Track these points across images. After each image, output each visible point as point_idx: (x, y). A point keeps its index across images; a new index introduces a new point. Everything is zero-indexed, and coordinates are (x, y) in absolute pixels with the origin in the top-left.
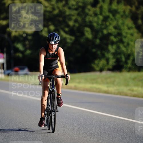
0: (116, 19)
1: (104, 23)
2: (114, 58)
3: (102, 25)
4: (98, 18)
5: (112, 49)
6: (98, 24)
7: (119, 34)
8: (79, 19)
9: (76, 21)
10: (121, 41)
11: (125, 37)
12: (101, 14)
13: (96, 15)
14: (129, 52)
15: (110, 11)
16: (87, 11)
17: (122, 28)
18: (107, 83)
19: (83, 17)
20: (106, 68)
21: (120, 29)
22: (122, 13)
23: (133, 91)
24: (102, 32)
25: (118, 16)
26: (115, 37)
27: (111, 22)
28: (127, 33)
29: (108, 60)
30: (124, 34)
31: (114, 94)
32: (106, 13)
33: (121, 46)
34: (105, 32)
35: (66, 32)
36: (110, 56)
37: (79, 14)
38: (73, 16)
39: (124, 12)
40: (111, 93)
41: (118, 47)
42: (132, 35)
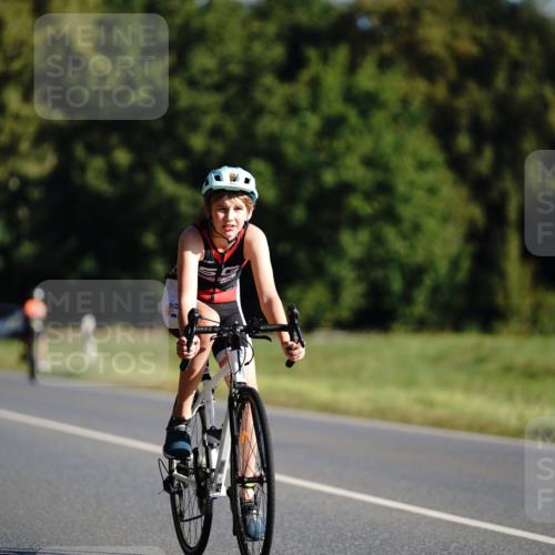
0: (370, 130)
1: (326, 143)
2: (360, 279)
3: (317, 149)
4: (303, 125)
5: (354, 243)
6: (300, 146)
7: (384, 188)
8: (230, 126)
9: (216, 133)
10: (390, 216)
11: (406, 200)
12: (314, 107)
13: (293, 110)
14: (419, 257)
15: (350, 96)
16: (259, 96)
17: (394, 162)
18: (333, 375)
19: (244, 116)
20: (329, 316)
21: (386, 169)
22: (395, 108)
23: (430, 404)
24: (317, 179)
25: (379, 118)
26: (368, 197)
27: (352, 139)
28: (412, 184)
29: (335, 287)
30: (401, 188)
31: (360, 414)
32: (334, 104)
33: (390, 233)
34: (329, 178)
35: (176, 176)
36: (345, 272)
37: (227, 108)
38: (205, 113)
39: (405, 102)
40: (346, 412)
41: (378, 239)
42: (432, 191)
